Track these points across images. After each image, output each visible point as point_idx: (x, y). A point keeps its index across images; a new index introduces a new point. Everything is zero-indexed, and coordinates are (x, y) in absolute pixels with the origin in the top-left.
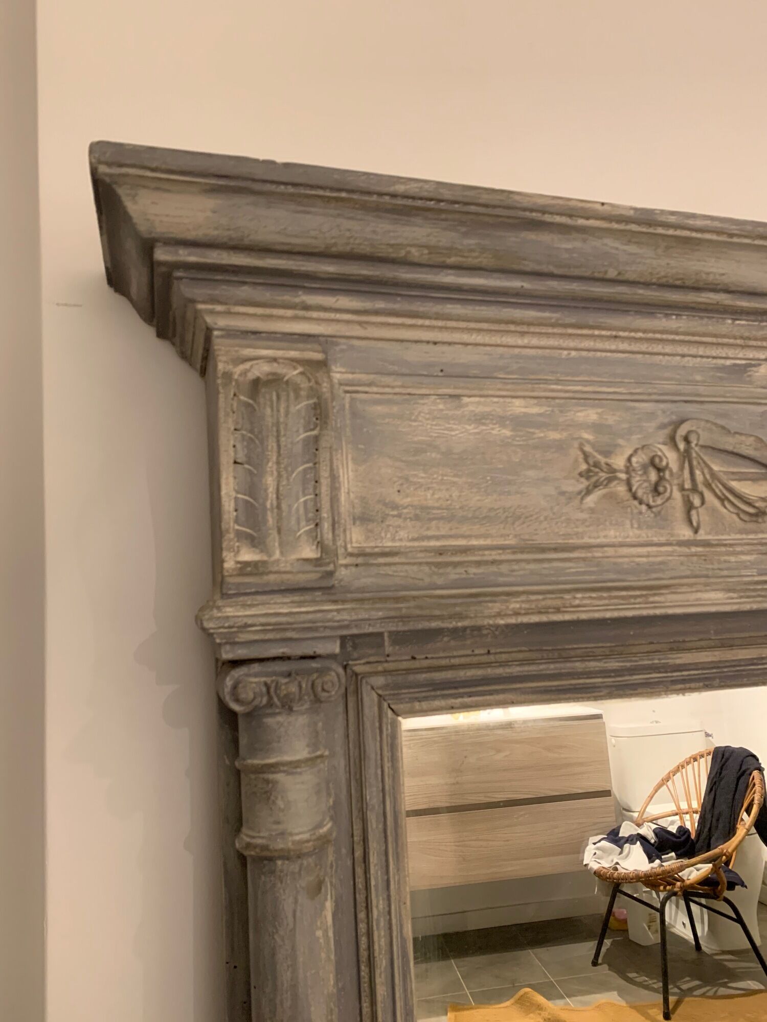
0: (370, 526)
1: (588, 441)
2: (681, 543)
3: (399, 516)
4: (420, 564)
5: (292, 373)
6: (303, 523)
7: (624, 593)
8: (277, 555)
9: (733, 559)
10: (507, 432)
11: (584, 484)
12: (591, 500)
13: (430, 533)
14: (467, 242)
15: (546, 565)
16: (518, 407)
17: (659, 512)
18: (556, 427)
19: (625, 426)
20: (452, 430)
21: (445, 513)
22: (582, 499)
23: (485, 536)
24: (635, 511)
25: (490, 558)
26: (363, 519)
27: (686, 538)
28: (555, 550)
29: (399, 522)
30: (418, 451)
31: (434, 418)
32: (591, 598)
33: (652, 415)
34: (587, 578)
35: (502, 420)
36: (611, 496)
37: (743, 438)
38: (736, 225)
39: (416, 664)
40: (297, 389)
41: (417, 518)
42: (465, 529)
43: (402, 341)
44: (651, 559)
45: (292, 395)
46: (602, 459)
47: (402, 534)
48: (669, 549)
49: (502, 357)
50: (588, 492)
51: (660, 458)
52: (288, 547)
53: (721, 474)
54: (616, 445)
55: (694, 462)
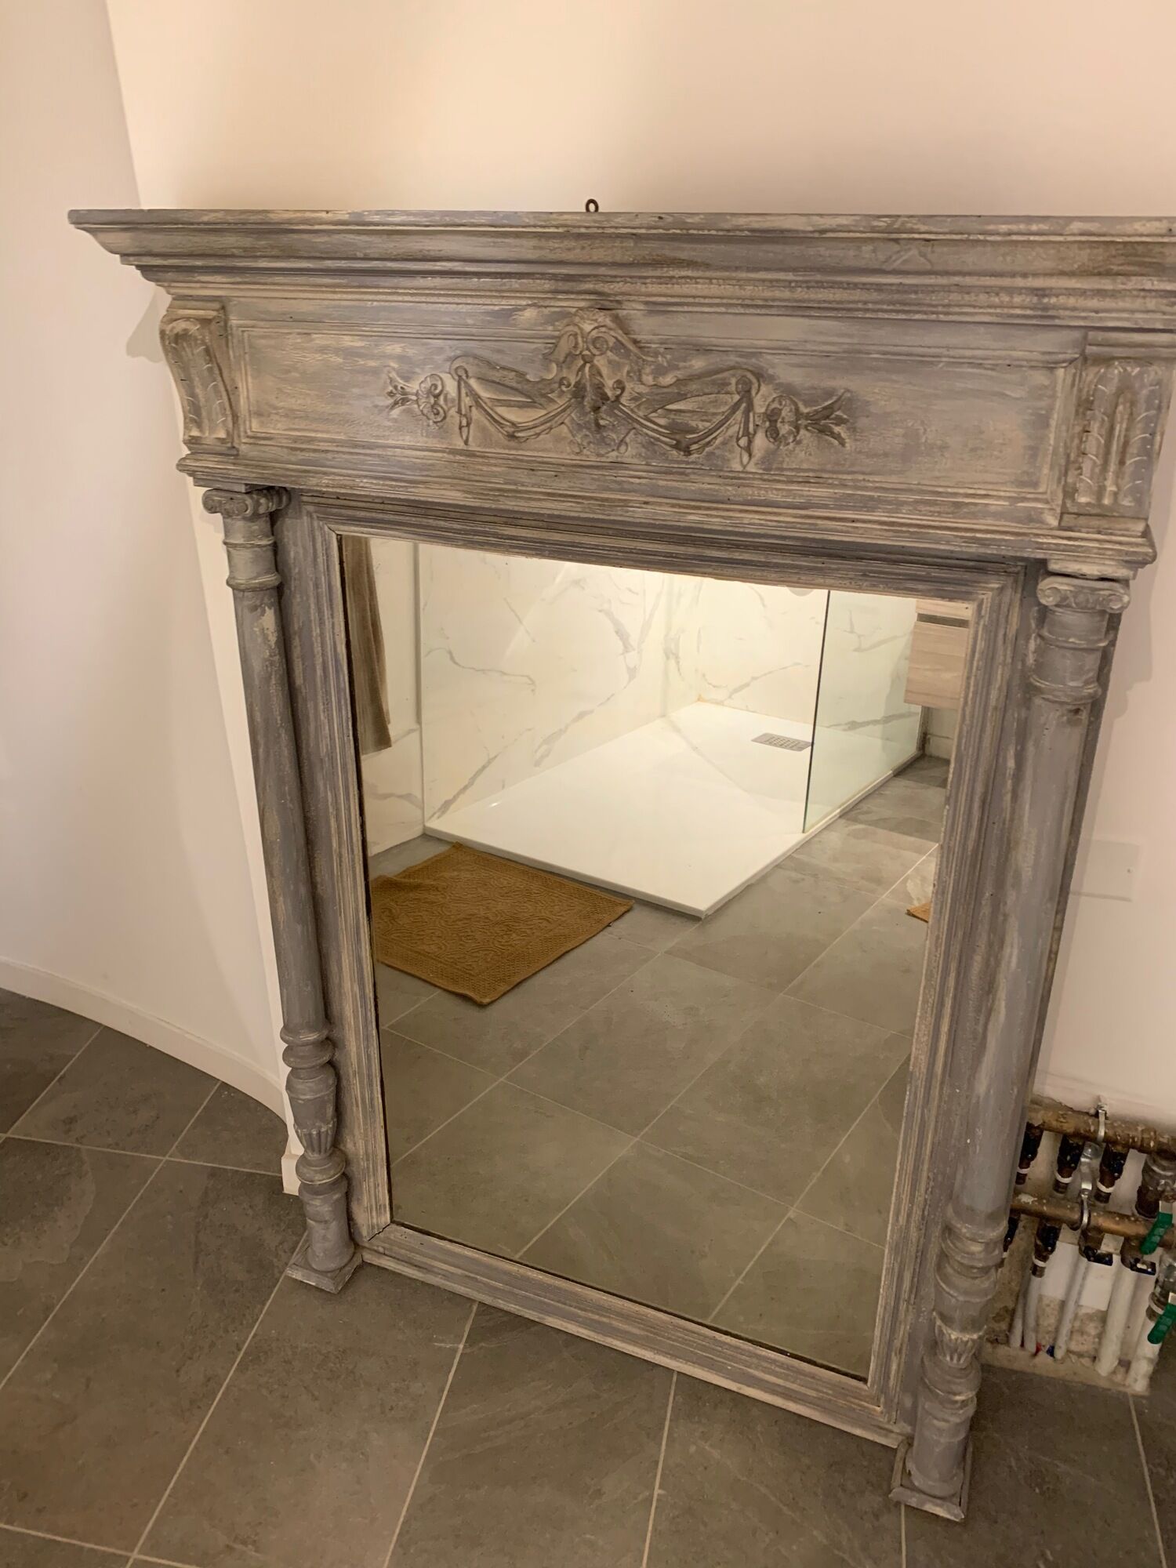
0: (262, 419)
1: (394, 369)
2: (454, 452)
3: (276, 414)
4: (282, 447)
5: (194, 328)
6: (220, 417)
7: (394, 483)
8: (207, 434)
9: (485, 468)
10: (340, 360)
11: (391, 401)
12: (396, 412)
13: (294, 426)
14: (259, 243)
15: (355, 457)
16: (348, 341)
17: (442, 427)
18: (372, 357)
19: (422, 358)
20: (305, 357)
21: (302, 414)
22: (389, 412)
23: (328, 432)
24: (425, 424)
25: (323, 448)
26: (259, 414)
27: (460, 448)
28: (363, 447)
29: (277, 417)
30: (287, 372)
31: (295, 349)
32: (372, 483)
33: (441, 350)
34: (380, 468)
35: (337, 351)
36: (409, 411)
37: (505, 373)
38: (426, 217)
39: (338, 502)
40: (196, 339)
41: (286, 416)
42: (314, 426)
43: (267, 298)
44: (424, 461)
45: (193, 343)
46: (401, 383)
47: (279, 425)
48: (440, 455)
49: (327, 307)
50: (392, 407)
51: (436, 387)
52: (212, 430)
53: (487, 401)
54: (414, 373)
55: (463, 391)
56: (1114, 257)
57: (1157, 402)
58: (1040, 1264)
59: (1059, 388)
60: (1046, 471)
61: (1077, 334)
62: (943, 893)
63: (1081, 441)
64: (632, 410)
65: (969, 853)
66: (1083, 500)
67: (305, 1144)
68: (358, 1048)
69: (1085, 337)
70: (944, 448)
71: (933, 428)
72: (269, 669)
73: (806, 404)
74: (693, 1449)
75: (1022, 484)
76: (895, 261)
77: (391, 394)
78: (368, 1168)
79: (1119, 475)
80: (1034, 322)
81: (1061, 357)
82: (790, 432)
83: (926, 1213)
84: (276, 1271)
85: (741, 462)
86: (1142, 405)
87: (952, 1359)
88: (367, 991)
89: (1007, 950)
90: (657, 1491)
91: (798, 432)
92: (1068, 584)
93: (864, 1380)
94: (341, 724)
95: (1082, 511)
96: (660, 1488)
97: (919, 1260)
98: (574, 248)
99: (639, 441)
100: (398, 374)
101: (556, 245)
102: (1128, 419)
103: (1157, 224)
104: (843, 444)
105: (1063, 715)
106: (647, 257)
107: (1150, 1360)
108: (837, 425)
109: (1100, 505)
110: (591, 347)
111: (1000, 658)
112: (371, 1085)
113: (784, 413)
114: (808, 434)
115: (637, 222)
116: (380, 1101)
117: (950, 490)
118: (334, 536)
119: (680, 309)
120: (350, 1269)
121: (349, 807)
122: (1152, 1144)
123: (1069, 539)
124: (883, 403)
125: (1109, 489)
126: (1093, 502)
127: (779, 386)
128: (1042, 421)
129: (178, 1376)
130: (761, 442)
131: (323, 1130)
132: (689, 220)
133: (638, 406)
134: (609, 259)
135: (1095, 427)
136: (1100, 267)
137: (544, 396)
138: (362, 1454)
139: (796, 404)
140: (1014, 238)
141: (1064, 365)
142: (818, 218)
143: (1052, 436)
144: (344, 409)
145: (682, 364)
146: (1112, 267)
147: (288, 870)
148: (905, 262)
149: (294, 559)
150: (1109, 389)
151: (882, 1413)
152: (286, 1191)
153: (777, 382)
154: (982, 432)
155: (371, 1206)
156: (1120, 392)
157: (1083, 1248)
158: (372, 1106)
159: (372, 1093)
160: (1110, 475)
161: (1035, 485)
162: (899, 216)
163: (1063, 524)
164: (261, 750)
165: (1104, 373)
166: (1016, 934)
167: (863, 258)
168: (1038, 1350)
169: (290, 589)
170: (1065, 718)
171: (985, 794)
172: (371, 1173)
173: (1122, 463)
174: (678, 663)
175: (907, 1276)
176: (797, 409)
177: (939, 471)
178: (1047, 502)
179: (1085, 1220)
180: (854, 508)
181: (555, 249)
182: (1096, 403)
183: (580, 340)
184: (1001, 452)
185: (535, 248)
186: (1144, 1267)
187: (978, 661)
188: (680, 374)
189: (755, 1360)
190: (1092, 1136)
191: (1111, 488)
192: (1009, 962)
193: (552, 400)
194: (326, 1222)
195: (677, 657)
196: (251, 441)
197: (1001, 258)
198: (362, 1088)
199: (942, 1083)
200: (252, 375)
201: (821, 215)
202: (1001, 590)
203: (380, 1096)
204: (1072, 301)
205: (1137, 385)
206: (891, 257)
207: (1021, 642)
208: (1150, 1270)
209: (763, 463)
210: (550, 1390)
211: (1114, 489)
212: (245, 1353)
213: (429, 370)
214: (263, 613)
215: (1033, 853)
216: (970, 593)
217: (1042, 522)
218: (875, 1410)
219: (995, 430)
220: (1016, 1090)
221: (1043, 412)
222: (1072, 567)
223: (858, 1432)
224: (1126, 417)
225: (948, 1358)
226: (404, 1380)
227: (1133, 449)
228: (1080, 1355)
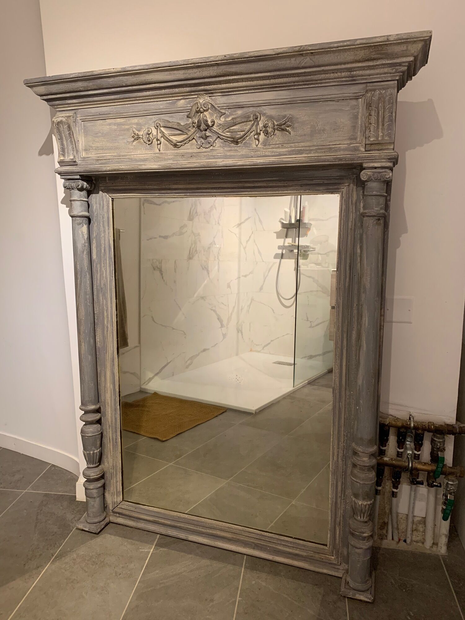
0: (87, 151)
1: (135, 128)
3: (92, 149)
4: (94, 160)
5: (64, 119)
6: (72, 151)
7: (133, 166)
8: (66, 158)
9: (166, 157)
10: (116, 127)
11: (133, 139)
12: (135, 143)
13: (98, 153)
14: (90, 84)
15: (120, 160)
16: (118, 120)
17: (151, 146)
18: (127, 125)
19: (144, 123)
20: (103, 128)
21: (101, 148)
22: (132, 143)
23: (110, 153)
24: (145, 146)
25: (108, 158)
27: (157, 152)
28: (123, 156)
30: (96, 134)
31: (100, 125)
32: (125, 167)
33: (151, 119)
34: (128, 162)
35: (115, 124)
36: (139, 142)
37: (174, 123)
39: (112, 185)
41: (96, 149)
42: (105, 152)
43: (90, 108)
44: (144, 158)
45: (64, 124)
46: (137, 132)
47: (93, 153)
49: (112, 108)
50: (134, 141)
51: (149, 131)
52: (68, 156)
53: (167, 134)
54: (141, 128)
55: (159, 131)
56: (372, 52)
57: (392, 101)
58: (395, 490)
59: (360, 105)
60: (359, 133)
61: (364, 86)
62: (339, 307)
63: (369, 119)
64: (217, 130)
65: (347, 288)
66: (372, 139)
67: (87, 459)
68: (112, 414)
69: (367, 86)
70: (324, 130)
71: (320, 124)
72: (84, 248)
73: (277, 121)
74: (254, 582)
75: (351, 139)
76: (302, 63)
77: (133, 137)
78: (114, 473)
79: (383, 129)
80: (350, 83)
81: (360, 94)
82: (272, 131)
83: (345, 453)
84: (71, 527)
85: (256, 143)
86: (387, 103)
87: (361, 517)
88: (116, 388)
89: (364, 319)
90: (238, 598)
91: (275, 131)
92: (371, 172)
93: (326, 545)
94: (110, 272)
95: (372, 143)
96: (239, 598)
97: (344, 477)
98: (197, 72)
99: (220, 141)
100: (136, 129)
101: (191, 72)
102: (383, 108)
103: (383, 38)
104: (290, 133)
105: (374, 221)
106: (221, 72)
107: (446, 536)
108: (288, 127)
109: (378, 140)
110: (203, 107)
111: (351, 210)
112: (116, 432)
113: (269, 125)
114: (278, 132)
115: (217, 59)
116: (120, 440)
117: (327, 144)
118: (111, 198)
119: (233, 93)
120: (104, 523)
121: (112, 307)
122: (432, 427)
123: (369, 154)
124: (303, 118)
125: (380, 135)
126: (376, 139)
127: (267, 116)
128: (356, 117)
129: (24, 567)
130: (262, 137)
131: (95, 452)
132: (235, 56)
133: (219, 129)
134: (209, 75)
135: (373, 113)
136: (368, 56)
137: (187, 129)
138: (106, 591)
139: (273, 121)
140: (339, 48)
141: (361, 97)
142: (276, 50)
143: (360, 121)
144: (116, 144)
145: (234, 113)
146: (372, 56)
147: (86, 331)
148: (305, 63)
149: (95, 209)
150: (375, 98)
151: (335, 559)
152: (77, 500)
153: (267, 115)
154: (336, 123)
155: (114, 493)
156: (379, 99)
157: (411, 480)
158: (116, 442)
159: (116, 436)
160: (380, 130)
161: (356, 139)
162: (302, 46)
163: (366, 149)
164: (79, 281)
165: (374, 93)
166: (366, 311)
167: (292, 63)
168: (399, 540)
169: (93, 221)
170: (375, 222)
171: (350, 263)
172: (115, 476)
173: (383, 125)
174: (242, 335)
175: (340, 484)
176: (274, 123)
177: (323, 138)
178: (360, 143)
179: (410, 465)
180: (296, 154)
181: (190, 73)
182: (372, 104)
183: (199, 105)
184: (343, 129)
185: (184, 74)
186: (437, 484)
187: (344, 213)
188: (233, 117)
189: (279, 542)
190: (409, 426)
191: (381, 134)
192: (365, 324)
193: (189, 130)
194: (94, 498)
195: (242, 332)
196: (83, 159)
197: (336, 57)
198: (112, 434)
199: (346, 390)
200: (84, 137)
201: (277, 49)
202: (349, 185)
203: (120, 438)
204: (361, 72)
205: (385, 96)
206: (301, 61)
207: (358, 204)
208: (439, 485)
209: (263, 143)
210: (191, 564)
211: (382, 134)
212: (55, 557)
213: (147, 126)
214: (83, 226)
215: (369, 276)
216: (338, 189)
217: (360, 150)
218: (332, 558)
219: (341, 122)
220: (373, 380)
221: (356, 114)
222: (372, 165)
223: (325, 571)
224: (382, 107)
225: (359, 518)
226: (126, 564)
227: (386, 120)
228: (417, 542)
